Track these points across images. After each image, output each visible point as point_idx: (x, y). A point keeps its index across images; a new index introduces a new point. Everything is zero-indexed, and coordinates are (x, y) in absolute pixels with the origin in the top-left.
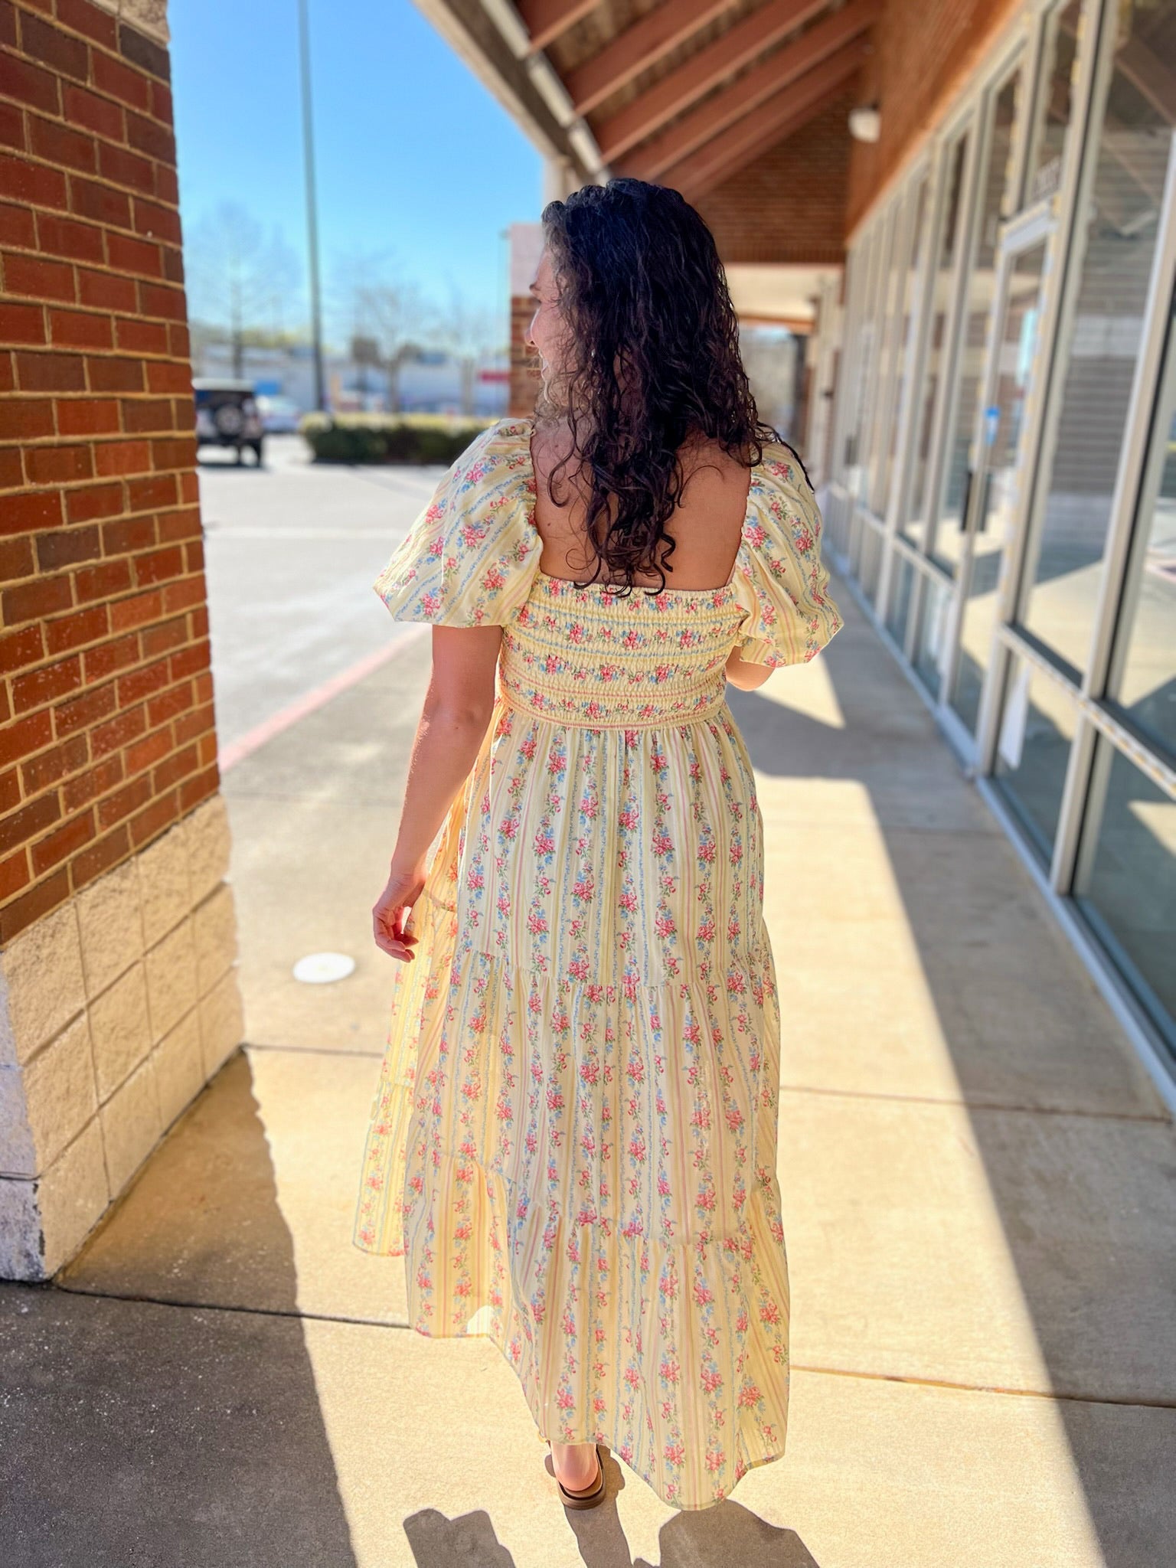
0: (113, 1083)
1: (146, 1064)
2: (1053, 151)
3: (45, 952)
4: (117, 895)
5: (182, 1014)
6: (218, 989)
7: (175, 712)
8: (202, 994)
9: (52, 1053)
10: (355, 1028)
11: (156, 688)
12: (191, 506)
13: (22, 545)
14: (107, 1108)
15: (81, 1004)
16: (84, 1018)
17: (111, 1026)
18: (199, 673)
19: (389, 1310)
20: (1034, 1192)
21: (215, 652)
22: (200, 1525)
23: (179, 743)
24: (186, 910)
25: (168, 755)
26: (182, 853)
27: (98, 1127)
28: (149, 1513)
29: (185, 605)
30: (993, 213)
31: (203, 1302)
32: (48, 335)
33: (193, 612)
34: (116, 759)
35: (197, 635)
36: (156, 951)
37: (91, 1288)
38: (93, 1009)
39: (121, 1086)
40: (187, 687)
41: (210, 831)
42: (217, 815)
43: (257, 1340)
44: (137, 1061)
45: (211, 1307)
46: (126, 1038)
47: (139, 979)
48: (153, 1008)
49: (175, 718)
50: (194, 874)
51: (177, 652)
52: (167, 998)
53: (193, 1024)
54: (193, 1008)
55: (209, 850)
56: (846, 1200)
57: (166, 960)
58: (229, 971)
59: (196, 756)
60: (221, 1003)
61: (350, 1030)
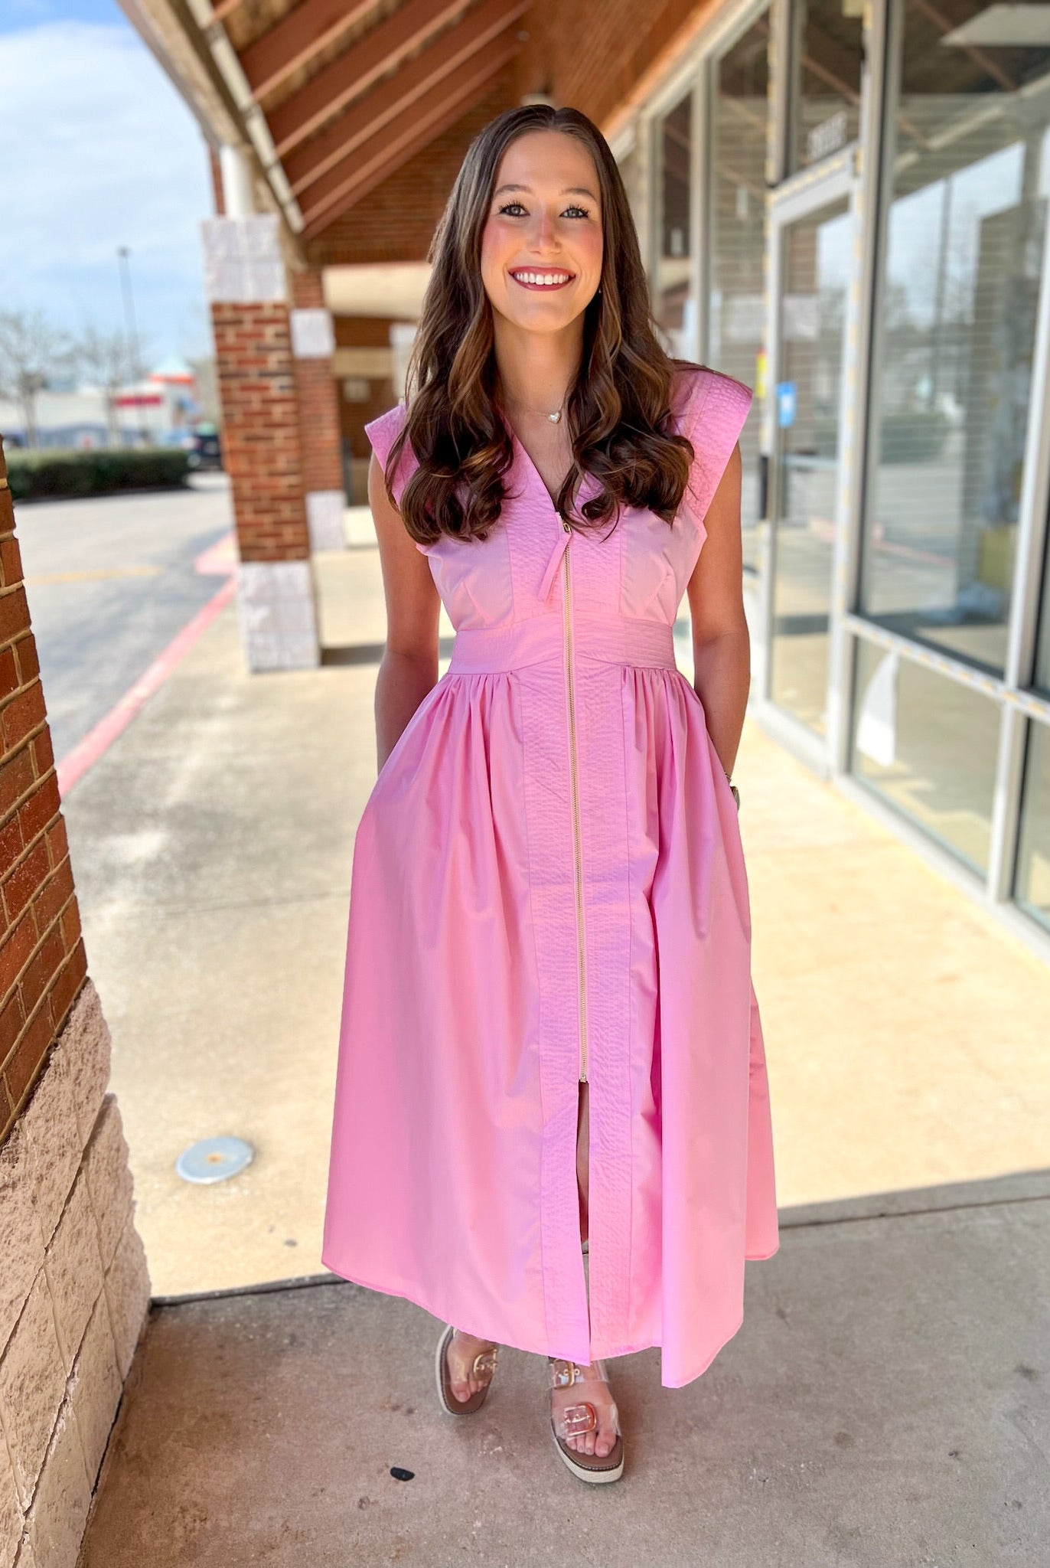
0: (35, 1471)
1: (64, 1409)
4: (10, 1190)
6: (121, 1248)
7: (34, 887)
8: (106, 1268)
11: (10, 862)
12: (15, 586)
14: (32, 1514)
17: (19, 1385)
18: (48, 823)
21: (62, 788)
23: (41, 933)
24: (78, 1164)
27: (30, 1547)
33: (33, 738)
36: (55, 1243)
39: (44, 1463)
40: (41, 847)
41: (89, 1037)
44: (56, 1416)
46: (38, 1389)
47: (43, 1294)
48: (62, 1324)
49: (33, 896)
50: (80, 1106)
51: (25, 801)
52: (74, 1298)
53: (102, 1314)
54: (100, 1293)
55: (90, 1065)
56: (1016, 1371)
57: (67, 1246)
58: (128, 1216)
59: (61, 940)
60: (126, 1265)
61: (287, 1248)
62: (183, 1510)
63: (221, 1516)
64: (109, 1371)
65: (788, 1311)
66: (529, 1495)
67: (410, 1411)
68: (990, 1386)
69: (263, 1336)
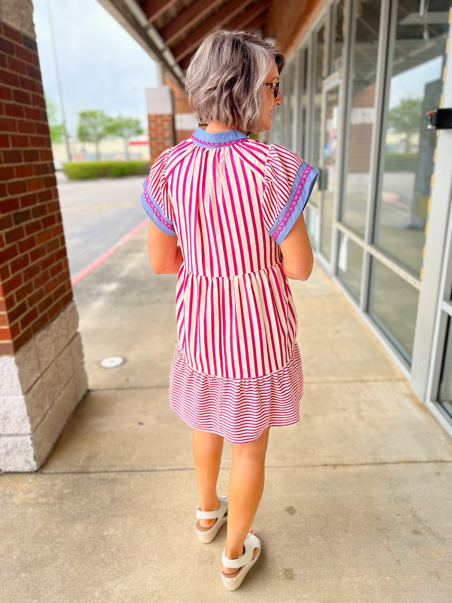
0: (50, 403)
2: (339, 54)
3: (27, 356)
5: (69, 378)
6: (79, 370)
7: (58, 272)
8: (74, 372)
9: (32, 392)
10: (127, 380)
12: (56, 200)
13: (9, 217)
14: (49, 411)
15: (38, 375)
16: (40, 380)
17: (48, 383)
18: (63, 259)
19: (156, 465)
20: (364, 406)
21: (68, 251)
22: (106, 536)
23: (59, 284)
24: (67, 342)
25: (57, 288)
26: (64, 322)
28: (88, 534)
29: (57, 235)
30: (320, 77)
31: (92, 471)
32: (10, 143)
33: (60, 237)
34: (42, 290)
35: (62, 246)
36: (60, 356)
37: (52, 471)
38: (43, 376)
39: (53, 403)
41: (72, 315)
42: (74, 308)
43: (114, 480)
45: (96, 472)
46: (53, 387)
47: (55, 366)
48: (60, 377)
50: (68, 328)
51: (57, 251)
52: (64, 373)
53: (72, 382)
54: (72, 377)
55: (72, 321)
57: (63, 360)
58: (82, 363)
59: (65, 288)
60: (80, 375)
64: (74, 396)
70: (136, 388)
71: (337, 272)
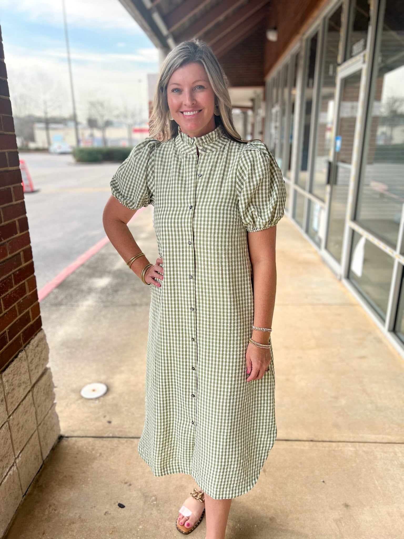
1: (12, 468)
5: (29, 437)
6: (47, 418)
7: (18, 299)
8: (39, 423)
11: (7, 291)
12: (20, 202)
18: (28, 278)
21: (36, 266)
23: (20, 314)
24: (28, 389)
25: (15, 320)
26: (25, 364)
29: (20, 248)
30: (332, 64)
33: (23, 251)
35: (26, 261)
36: (14, 414)
40: (23, 286)
41: (39, 349)
44: (8, 470)
47: (6, 431)
48: (15, 440)
49: (17, 302)
50: (32, 370)
51: (17, 271)
52: (22, 432)
53: (35, 438)
54: (35, 431)
55: (38, 357)
56: (343, 505)
57: (20, 416)
58: (52, 407)
59: (29, 316)
60: (48, 423)
61: (107, 424)
62: (50, 506)
63: (61, 510)
64: (37, 456)
65: (267, 470)
66: (160, 520)
67: (130, 485)
68: (331, 509)
69: (91, 452)
70: (119, 437)
71: (349, 275)
